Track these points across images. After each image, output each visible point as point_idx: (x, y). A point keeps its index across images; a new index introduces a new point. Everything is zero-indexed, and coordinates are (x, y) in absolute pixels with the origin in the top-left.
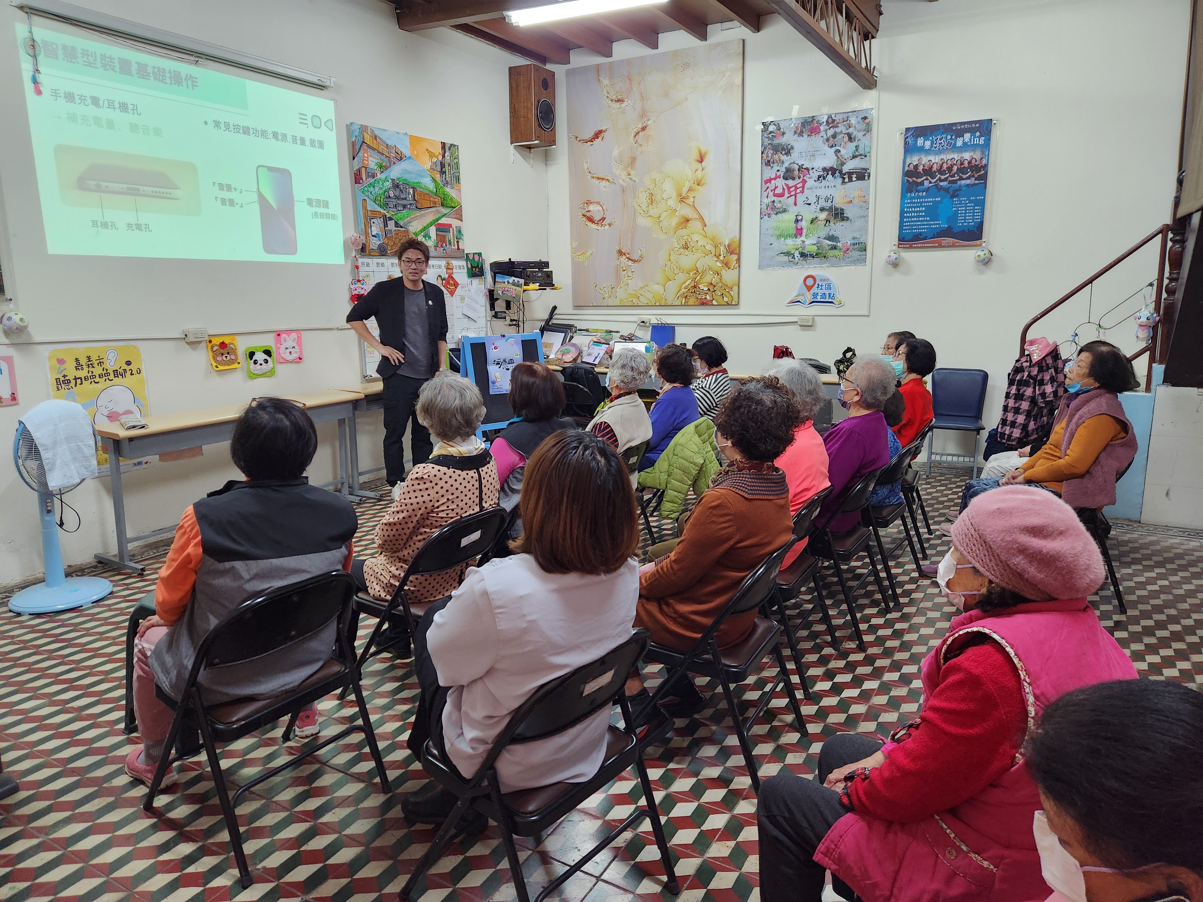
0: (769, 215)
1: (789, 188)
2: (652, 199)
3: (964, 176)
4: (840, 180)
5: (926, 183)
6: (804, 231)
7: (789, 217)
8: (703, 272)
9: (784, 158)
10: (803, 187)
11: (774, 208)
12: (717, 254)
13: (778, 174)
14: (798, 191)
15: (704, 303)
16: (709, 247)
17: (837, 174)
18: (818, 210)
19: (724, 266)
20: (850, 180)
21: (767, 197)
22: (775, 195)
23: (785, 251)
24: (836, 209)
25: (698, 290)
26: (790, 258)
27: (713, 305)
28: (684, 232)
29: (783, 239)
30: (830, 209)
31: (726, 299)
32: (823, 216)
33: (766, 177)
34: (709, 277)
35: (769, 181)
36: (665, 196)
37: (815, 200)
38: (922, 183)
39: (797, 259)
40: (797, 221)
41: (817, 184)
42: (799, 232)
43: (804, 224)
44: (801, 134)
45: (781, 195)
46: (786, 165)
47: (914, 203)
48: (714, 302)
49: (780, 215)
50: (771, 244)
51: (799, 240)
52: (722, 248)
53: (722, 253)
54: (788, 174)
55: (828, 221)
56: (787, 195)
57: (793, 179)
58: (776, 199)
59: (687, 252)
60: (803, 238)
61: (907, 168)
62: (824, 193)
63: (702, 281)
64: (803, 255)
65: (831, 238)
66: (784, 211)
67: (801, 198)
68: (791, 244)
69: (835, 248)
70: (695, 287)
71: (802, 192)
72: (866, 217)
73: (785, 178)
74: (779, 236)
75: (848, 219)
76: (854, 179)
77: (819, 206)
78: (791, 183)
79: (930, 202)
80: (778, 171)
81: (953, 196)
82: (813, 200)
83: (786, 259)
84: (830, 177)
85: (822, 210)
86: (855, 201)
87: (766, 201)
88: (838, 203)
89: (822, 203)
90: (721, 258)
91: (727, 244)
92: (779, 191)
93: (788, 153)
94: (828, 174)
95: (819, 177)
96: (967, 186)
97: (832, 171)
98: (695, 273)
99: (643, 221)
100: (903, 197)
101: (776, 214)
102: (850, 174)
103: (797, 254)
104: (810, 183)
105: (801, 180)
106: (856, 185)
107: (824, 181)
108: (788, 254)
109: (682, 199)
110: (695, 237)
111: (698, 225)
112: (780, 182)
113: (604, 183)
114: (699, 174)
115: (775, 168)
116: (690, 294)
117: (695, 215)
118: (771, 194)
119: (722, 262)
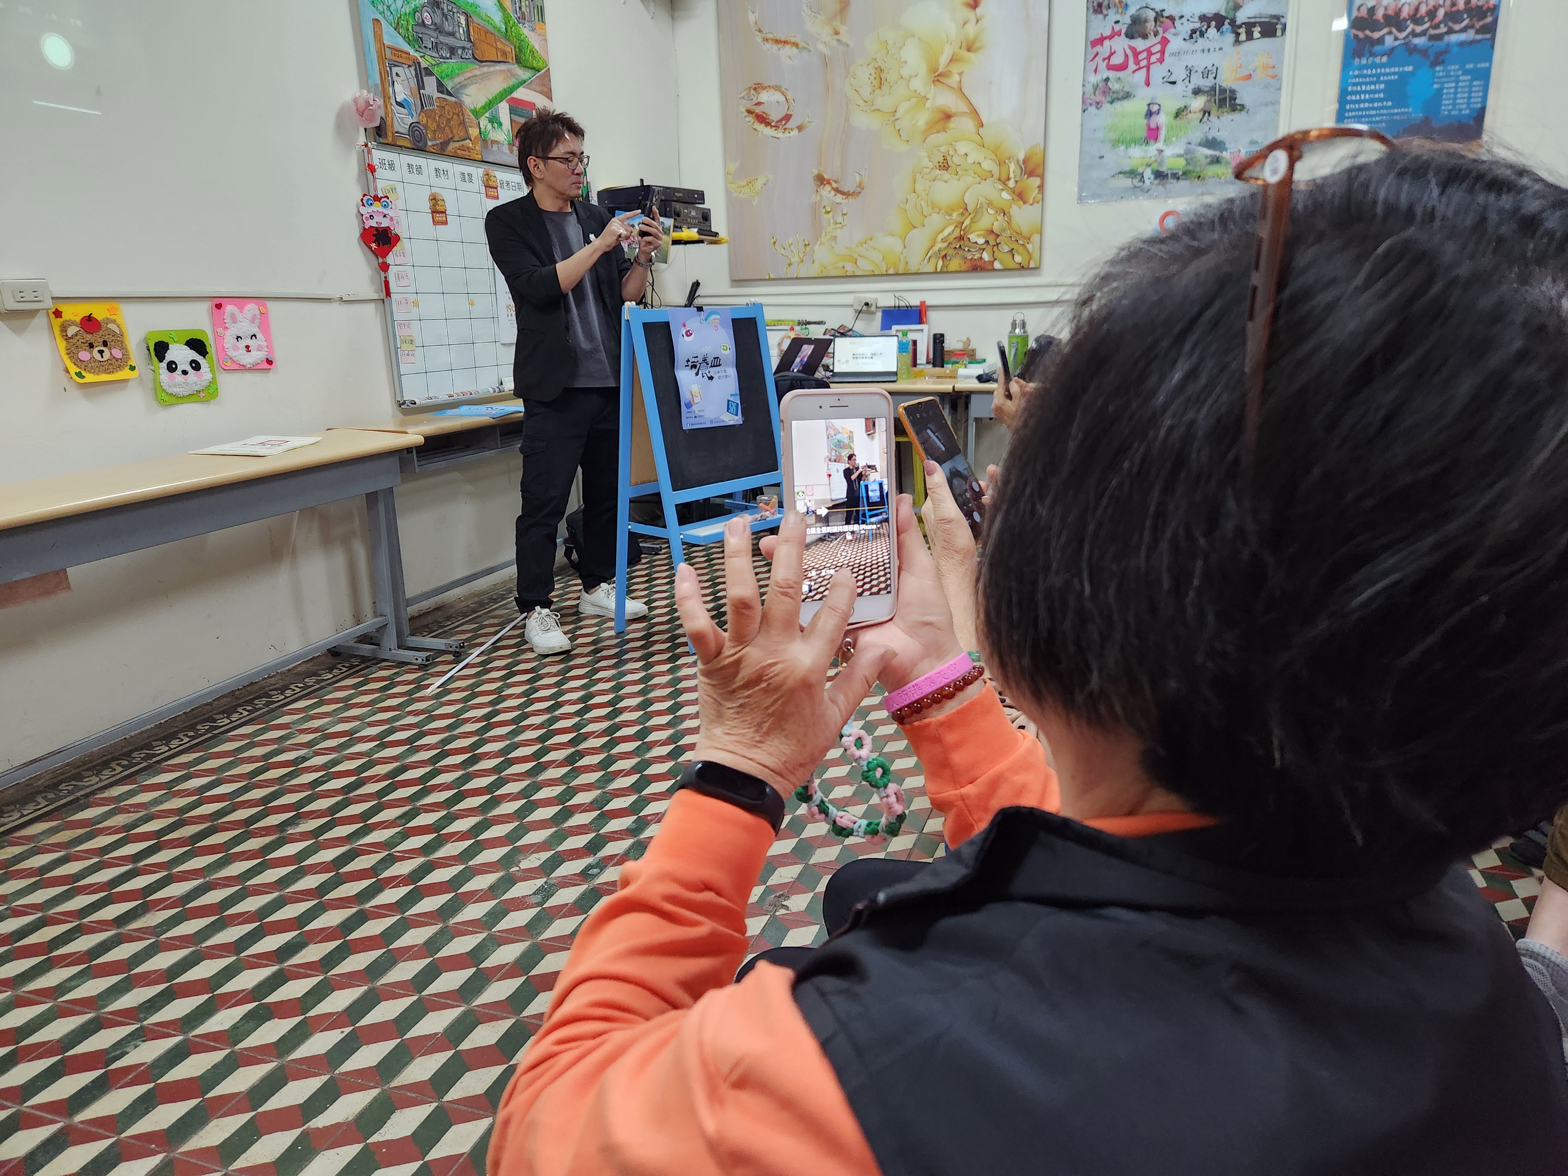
0: (1098, 105)
1: (1136, 53)
2: (880, 80)
3: (1457, 27)
4: (1231, 37)
5: (1389, 41)
6: (1163, 133)
7: (1136, 107)
8: (976, 211)
10: (1162, 52)
11: (1106, 91)
12: (1004, 177)
13: (1117, 28)
14: (1154, 58)
15: (977, 268)
16: (988, 165)
17: (1226, 26)
18: (1190, 93)
19: (1016, 198)
20: (1250, 37)
21: (1096, 71)
22: (1111, 68)
23: (1127, 169)
24: (1223, 91)
25: (967, 243)
26: (1136, 182)
27: (994, 270)
28: (939, 138)
29: (1122, 148)
30: (1212, 91)
31: (1018, 258)
32: (1199, 103)
33: (1095, 35)
34: (989, 220)
35: (1100, 41)
36: (905, 72)
37: (1183, 74)
38: (1381, 41)
39: (1147, 182)
40: (1149, 114)
41: (1188, 45)
42: (1153, 134)
43: (1162, 120)
45: (1122, 67)
47: (1366, 76)
48: (997, 265)
49: (1118, 105)
50: (1101, 157)
51: (1152, 149)
52: (1012, 167)
53: (1012, 175)
54: (1137, 28)
55: (1206, 112)
56: (1132, 66)
57: (1145, 36)
58: (1112, 74)
59: (946, 175)
60: (1160, 145)
61: (1355, 13)
62: (1200, 62)
63: (974, 226)
64: (1159, 175)
65: (1212, 143)
66: (1127, 96)
67: (1156, 72)
68: (1137, 155)
69: (1216, 161)
70: (961, 238)
71: (1161, 60)
72: (1276, 103)
73: (1130, 35)
74: (1116, 143)
75: (1243, 107)
76: (1256, 34)
77: (1191, 87)
78: (1140, 44)
79: (1394, 74)
80: (1117, 22)
81: (1434, 64)
82: (1179, 74)
83: (1127, 182)
84: (1212, 32)
85: (1197, 92)
86: (1257, 76)
87: (1093, 79)
88: (1227, 80)
89: (1198, 81)
90: (1011, 184)
91: (1021, 157)
92: (1117, 60)
94: (1209, 27)
95: (1194, 32)
96: (1462, 44)
97: (1218, 20)
98: (962, 214)
99: (862, 120)
100: (1346, 65)
101: (1112, 103)
102: (1249, 26)
103: (1148, 174)
104: (1176, 43)
105: (1159, 38)
106: (1260, 45)
107: (1200, 40)
108: (1132, 173)
109: (938, 77)
110: (962, 148)
111: (968, 124)
112: (1121, 44)
113: (788, 50)
114: (971, 30)
115: (1113, 16)
116: (951, 252)
117: (962, 107)
118: (1103, 65)
119: (1013, 191)
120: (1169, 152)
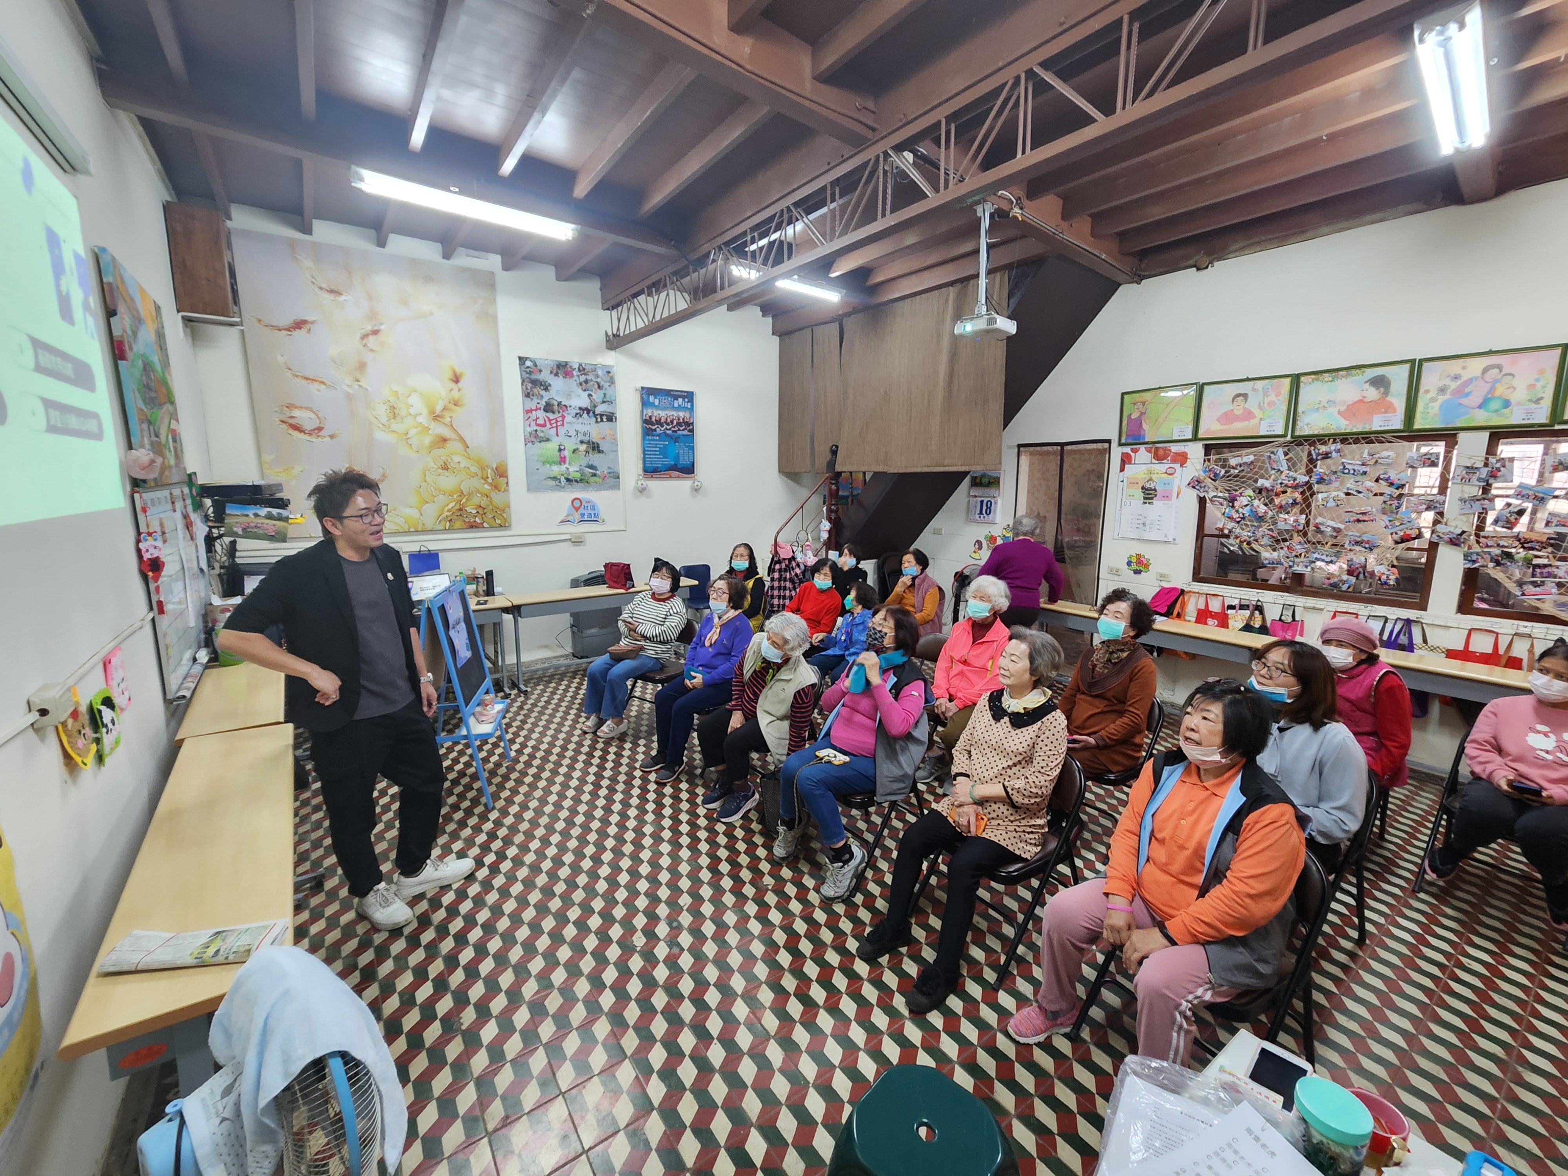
0: (533, 442)
1: (550, 420)
2: (395, 414)
3: (680, 429)
4: (594, 419)
5: (658, 431)
6: (567, 460)
8: (469, 495)
9: (543, 393)
10: (563, 421)
11: (536, 437)
12: (485, 477)
13: (539, 406)
14: (559, 423)
15: (473, 526)
16: (474, 469)
17: (591, 414)
18: (578, 442)
19: (492, 488)
20: (602, 420)
21: (530, 426)
22: (537, 425)
23: (552, 476)
24: (593, 443)
25: (465, 512)
26: (557, 483)
27: (484, 527)
28: (441, 452)
29: (548, 466)
30: (588, 443)
31: (497, 521)
32: (583, 447)
33: (527, 408)
34: (477, 499)
35: (531, 411)
36: (413, 412)
38: (655, 430)
39: (563, 484)
40: (560, 450)
41: (574, 420)
42: (563, 460)
43: (567, 453)
44: (556, 375)
45: (544, 425)
46: (545, 399)
47: (651, 444)
48: (485, 525)
49: (543, 444)
50: (537, 470)
51: (563, 467)
52: (489, 471)
53: (489, 476)
54: (548, 408)
55: (587, 452)
56: (548, 426)
57: (553, 412)
58: (538, 428)
59: (447, 473)
60: (567, 465)
61: (644, 417)
62: (582, 428)
63: (469, 503)
64: (568, 480)
65: (591, 467)
66: (548, 440)
67: (561, 431)
68: (556, 470)
69: (594, 475)
70: (461, 510)
71: (563, 425)
72: (616, 451)
73: (546, 410)
74: (544, 463)
75: (603, 451)
76: (605, 420)
77: (579, 439)
78: (551, 416)
79: (662, 444)
80: (538, 403)
81: (675, 443)
82: (573, 433)
83: (553, 483)
84: (585, 415)
85: (582, 442)
86: (608, 438)
87: (529, 430)
88: (595, 438)
89: (581, 437)
90: (489, 480)
91: (493, 466)
92: (540, 421)
93: (546, 389)
94: (583, 413)
95: (576, 414)
96: (684, 436)
97: (587, 411)
98: (460, 496)
99: (382, 436)
100: (643, 439)
101: (540, 442)
102: (601, 415)
103: (563, 479)
104: (568, 418)
105: (560, 414)
106: (607, 424)
107: (580, 419)
108: (555, 478)
109: (436, 418)
110: (456, 459)
111: (459, 446)
112: (541, 414)
113: (316, 385)
114: (456, 395)
115: (536, 401)
116: (454, 517)
117: (454, 436)
118: (533, 423)
119: (491, 484)
120: (571, 469)
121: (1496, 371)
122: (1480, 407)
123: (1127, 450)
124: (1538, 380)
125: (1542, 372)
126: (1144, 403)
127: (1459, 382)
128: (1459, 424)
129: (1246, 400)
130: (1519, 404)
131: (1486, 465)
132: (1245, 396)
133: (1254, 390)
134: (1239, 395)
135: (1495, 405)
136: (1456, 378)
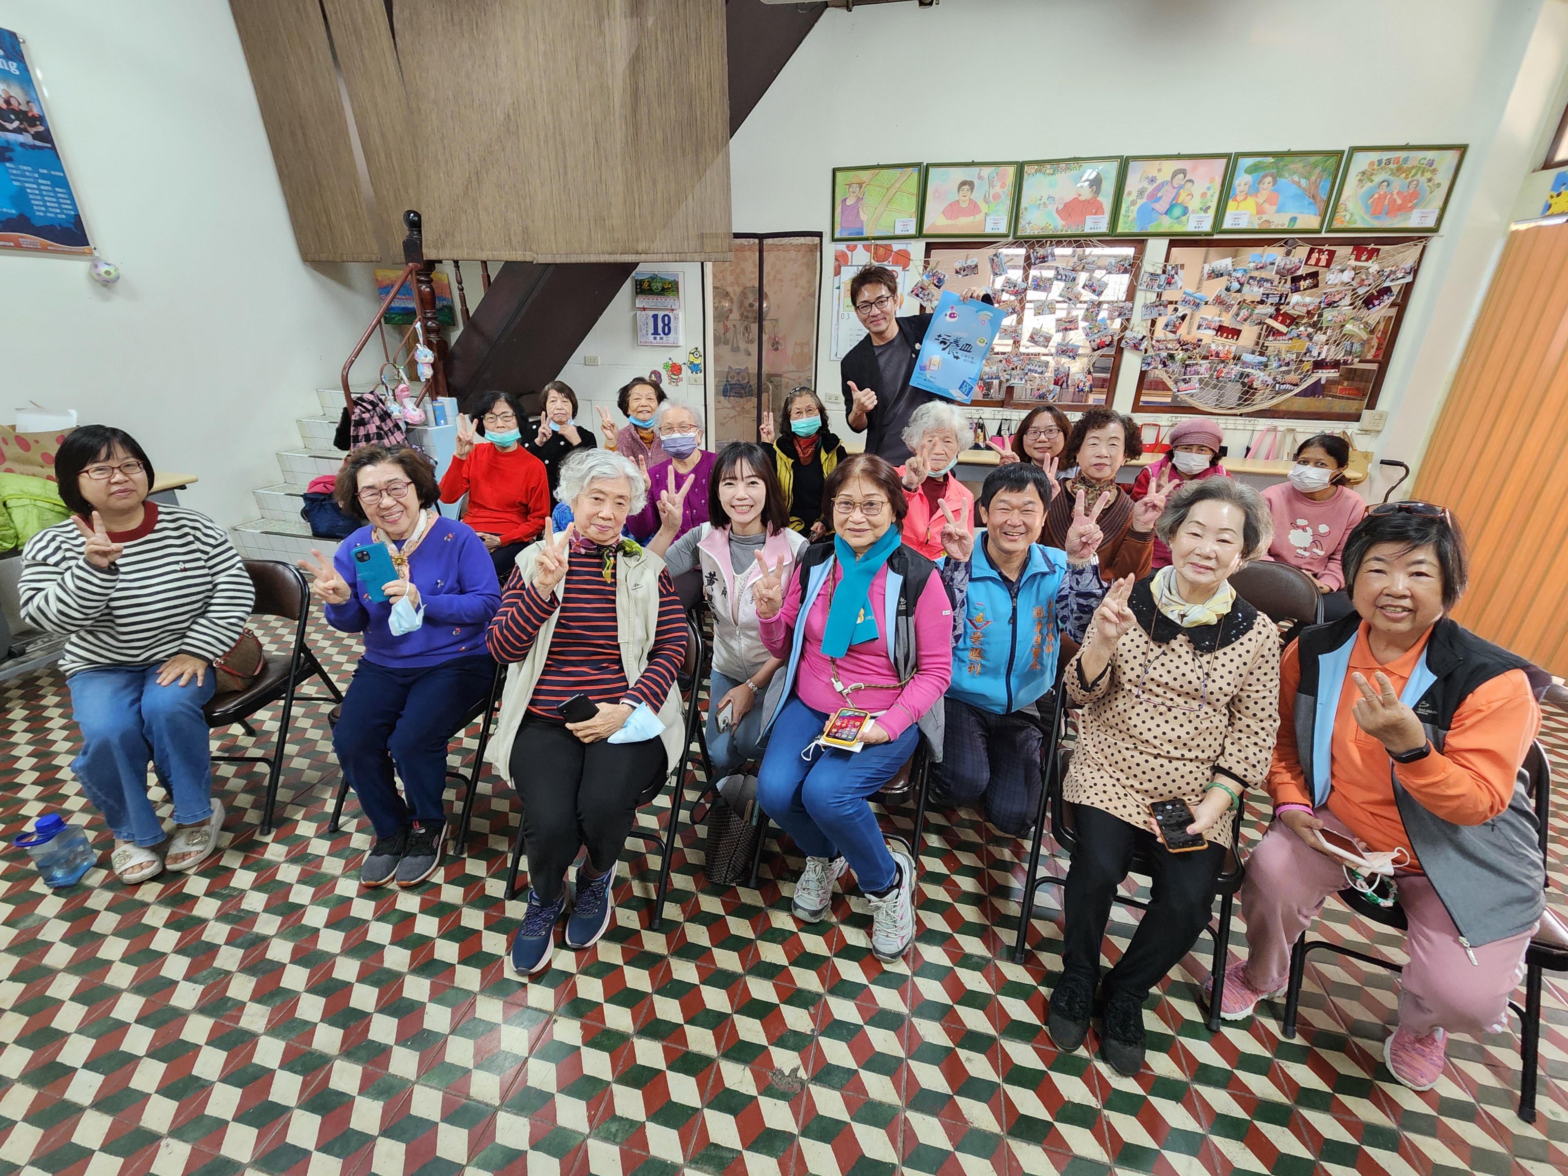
121: (1182, 176)
122: (1166, 213)
123: (842, 246)
124: (1209, 189)
125: (1212, 180)
126: (860, 185)
127: (1155, 185)
128: (1151, 229)
129: (972, 189)
130: (1193, 212)
131: (1164, 272)
132: (971, 184)
133: (980, 177)
134: (964, 183)
135: (1177, 212)
136: (1153, 180)
